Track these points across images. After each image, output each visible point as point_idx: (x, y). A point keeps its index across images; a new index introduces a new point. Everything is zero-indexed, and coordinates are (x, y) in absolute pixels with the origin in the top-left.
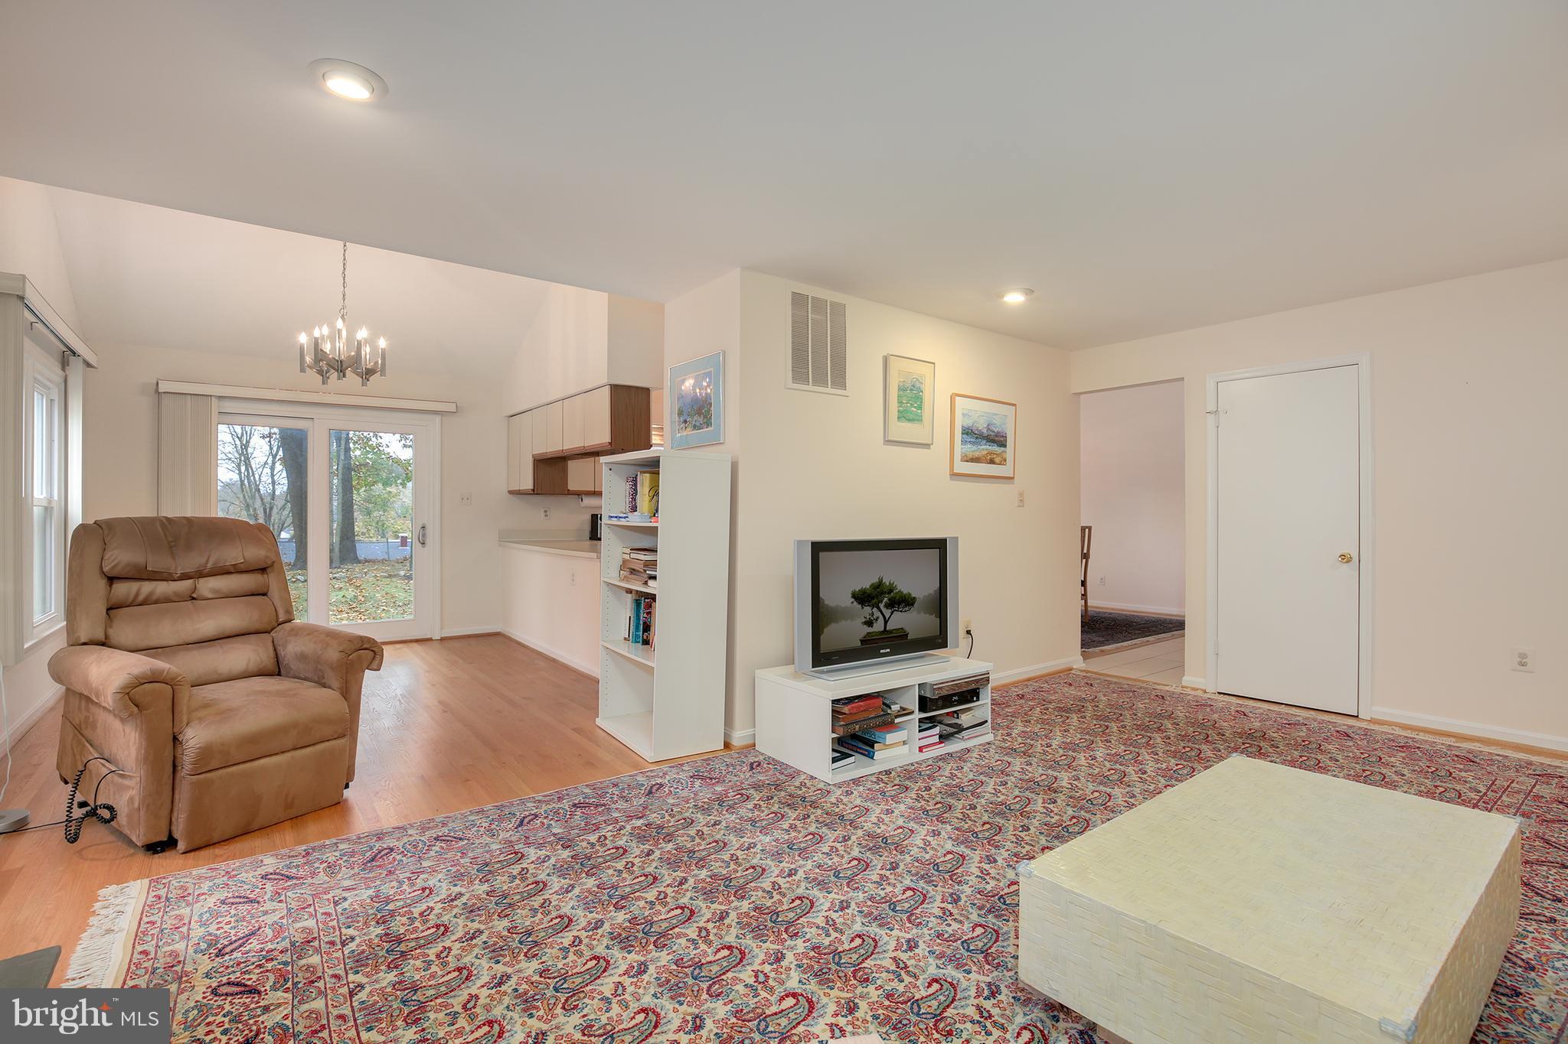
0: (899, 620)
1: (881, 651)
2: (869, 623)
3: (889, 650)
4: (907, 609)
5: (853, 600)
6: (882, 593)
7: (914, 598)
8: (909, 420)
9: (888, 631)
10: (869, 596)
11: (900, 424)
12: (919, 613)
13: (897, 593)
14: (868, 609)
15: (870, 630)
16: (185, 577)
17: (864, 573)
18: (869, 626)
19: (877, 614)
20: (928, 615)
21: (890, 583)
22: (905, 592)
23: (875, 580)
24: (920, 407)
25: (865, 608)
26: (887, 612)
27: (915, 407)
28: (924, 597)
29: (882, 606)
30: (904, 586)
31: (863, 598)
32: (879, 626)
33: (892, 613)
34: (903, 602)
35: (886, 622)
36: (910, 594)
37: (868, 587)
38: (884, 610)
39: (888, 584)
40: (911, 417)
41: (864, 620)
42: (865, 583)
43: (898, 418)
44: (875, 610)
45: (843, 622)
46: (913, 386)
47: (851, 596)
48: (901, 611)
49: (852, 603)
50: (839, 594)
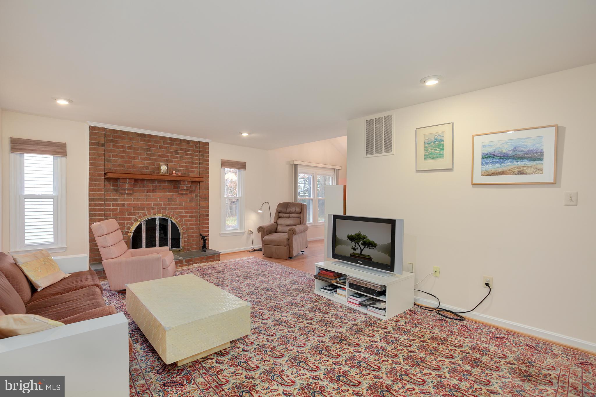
0: (367, 251)
1: (358, 261)
2: (354, 249)
3: (362, 262)
4: (372, 248)
5: (347, 238)
6: (360, 238)
7: (376, 244)
8: (433, 158)
9: (362, 255)
10: (354, 238)
11: (426, 161)
12: (378, 251)
13: (367, 240)
14: (353, 244)
15: (354, 251)
16: (288, 213)
17: (354, 229)
18: (354, 250)
19: (357, 246)
20: (383, 254)
21: (364, 235)
22: (371, 240)
23: (357, 233)
24: (443, 150)
25: (352, 242)
26: (362, 247)
27: (438, 150)
28: (382, 244)
29: (360, 243)
30: (371, 237)
31: (352, 238)
32: (358, 251)
33: (364, 248)
34: (371, 245)
35: (361, 251)
36: (374, 242)
37: (354, 235)
38: (361, 245)
39: (363, 235)
40: (435, 156)
41: (352, 247)
42: (353, 233)
43: (425, 159)
44: (357, 244)
45: (344, 245)
46: (436, 139)
47: (347, 236)
48: (369, 248)
49: (347, 239)
50: (342, 235)
